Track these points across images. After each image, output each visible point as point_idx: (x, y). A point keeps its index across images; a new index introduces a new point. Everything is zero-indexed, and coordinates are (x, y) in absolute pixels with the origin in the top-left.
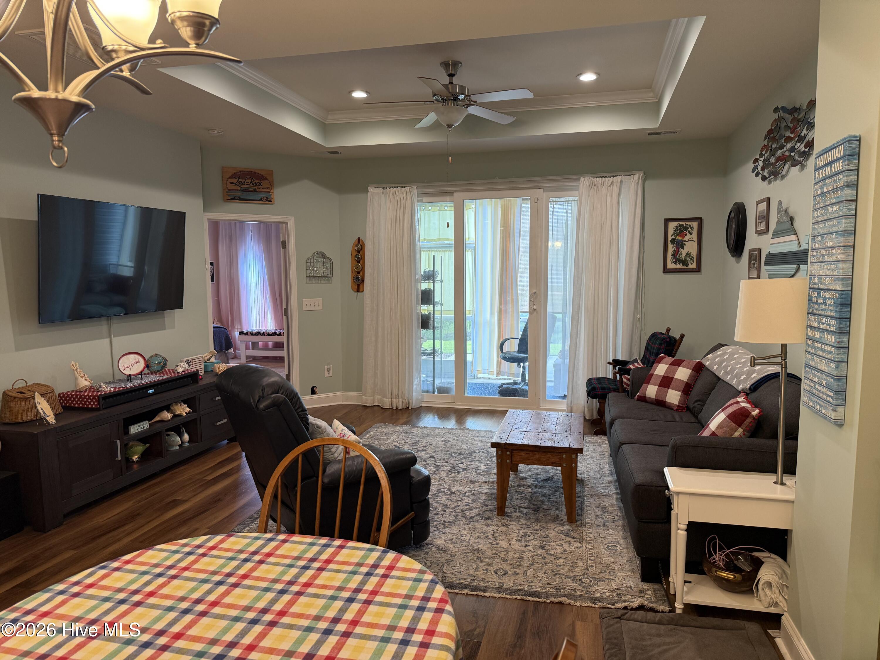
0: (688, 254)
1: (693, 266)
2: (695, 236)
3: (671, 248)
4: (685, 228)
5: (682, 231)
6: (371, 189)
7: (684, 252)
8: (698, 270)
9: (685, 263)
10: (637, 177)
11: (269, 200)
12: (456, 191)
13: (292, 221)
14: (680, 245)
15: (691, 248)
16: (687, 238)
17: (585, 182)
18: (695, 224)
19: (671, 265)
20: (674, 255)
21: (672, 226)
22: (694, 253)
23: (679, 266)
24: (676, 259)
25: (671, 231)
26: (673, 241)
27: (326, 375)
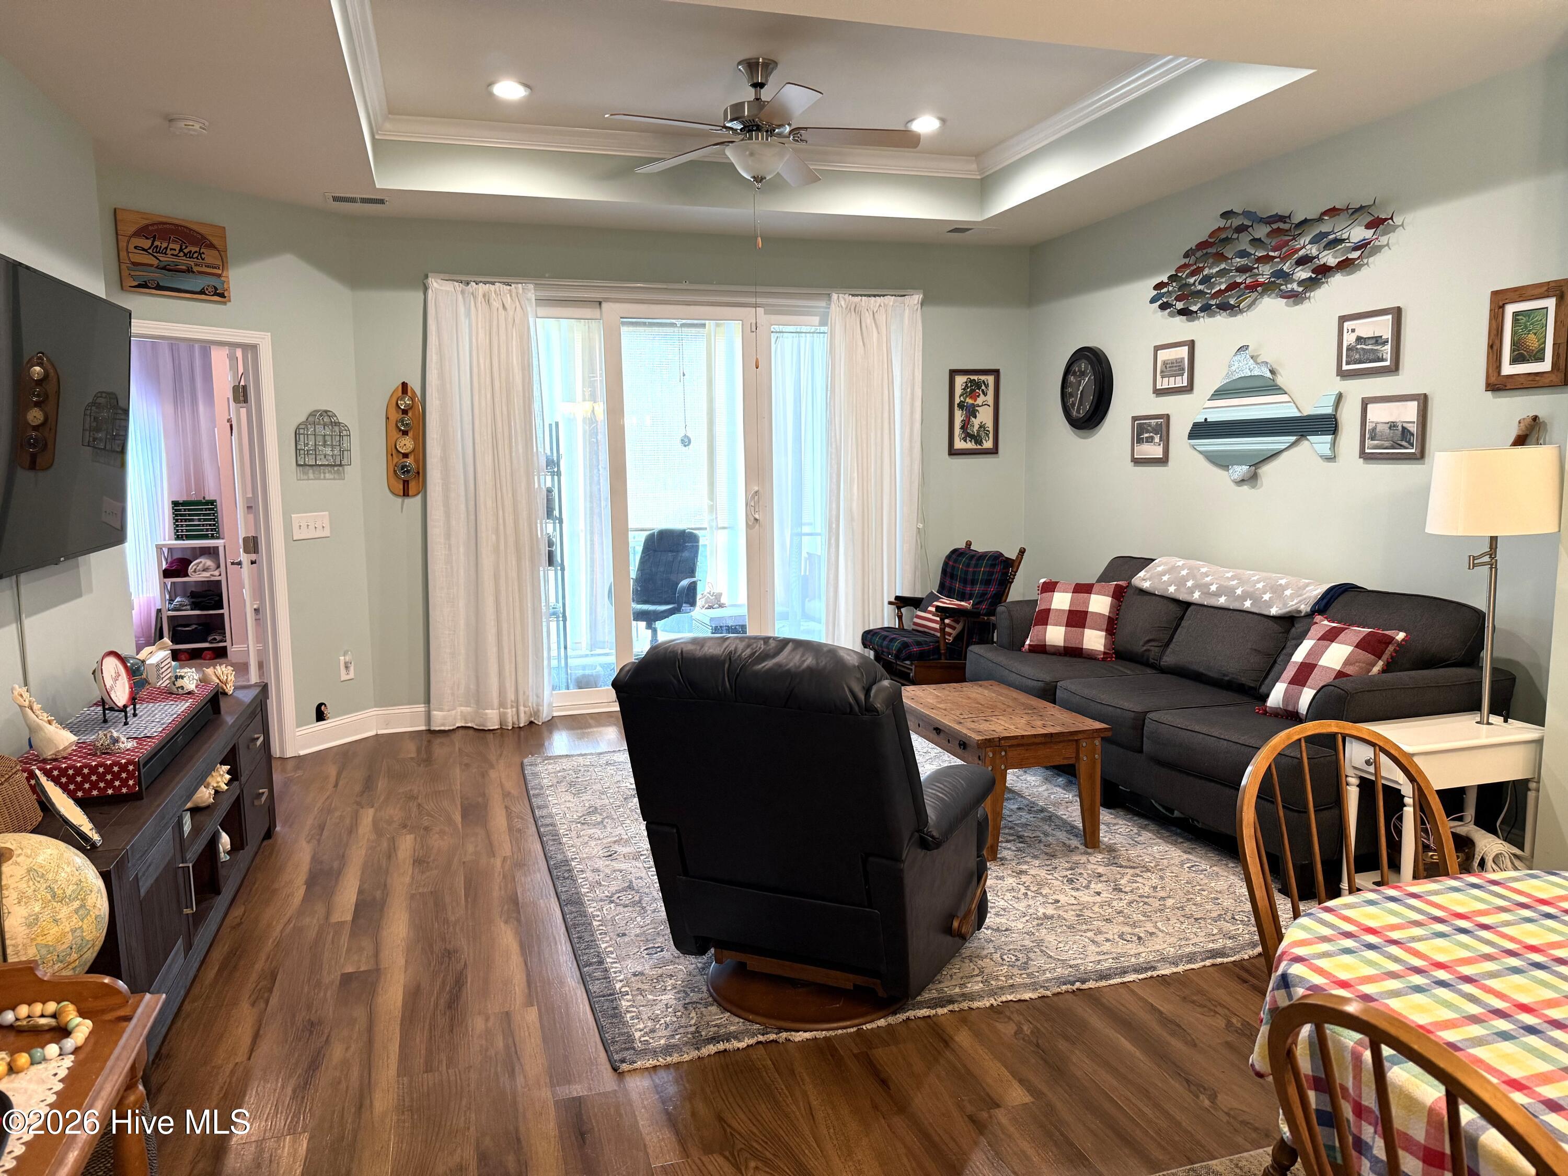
0: (982, 426)
1: (988, 444)
2: (990, 398)
3: (959, 416)
4: (978, 385)
5: (974, 388)
6: (436, 284)
7: (976, 422)
8: (994, 451)
9: (977, 439)
10: (916, 298)
11: (220, 295)
12: (607, 300)
13: (264, 341)
14: (972, 412)
15: (984, 416)
16: (980, 401)
17: (840, 301)
18: (990, 379)
19: (959, 444)
20: (964, 428)
21: (960, 380)
22: (990, 425)
23: (970, 445)
24: (967, 435)
25: (958, 390)
26: (961, 406)
27: (344, 677)
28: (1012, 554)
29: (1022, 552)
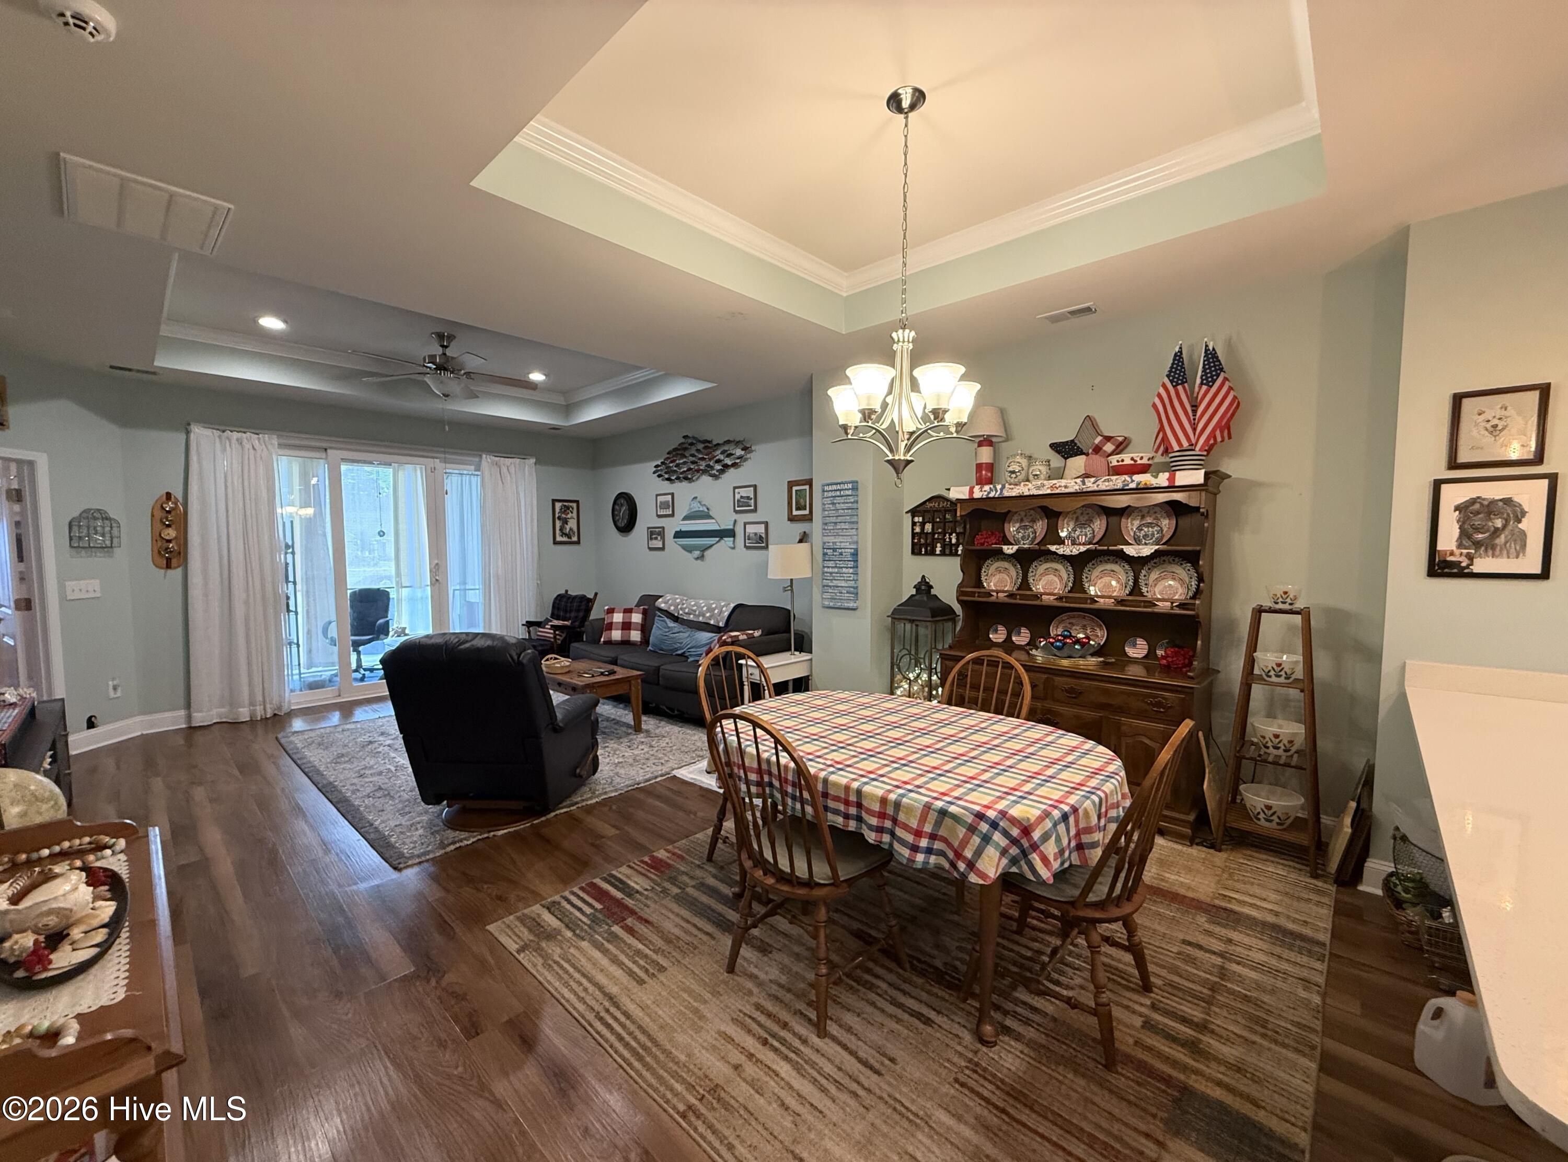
1: (575, 539)
2: (575, 515)
3: (558, 524)
4: (568, 508)
5: (565, 509)
7: (568, 527)
8: (578, 542)
10: (533, 461)
13: (43, 460)
14: (565, 522)
15: (572, 524)
16: (569, 516)
17: (487, 460)
18: (574, 505)
20: (561, 530)
21: (558, 505)
22: (575, 529)
23: (565, 539)
24: (563, 534)
25: (557, 510)
26: (559, 518)
27: (112, 694)
28: (591, 596)
29: (596, 594)
